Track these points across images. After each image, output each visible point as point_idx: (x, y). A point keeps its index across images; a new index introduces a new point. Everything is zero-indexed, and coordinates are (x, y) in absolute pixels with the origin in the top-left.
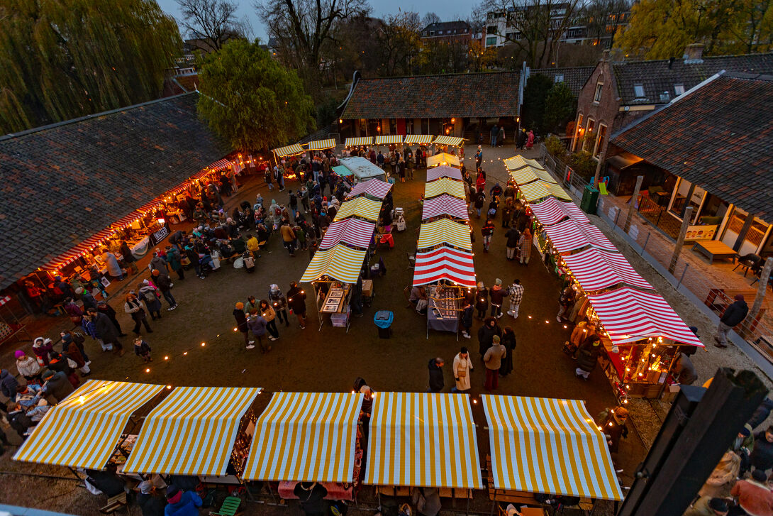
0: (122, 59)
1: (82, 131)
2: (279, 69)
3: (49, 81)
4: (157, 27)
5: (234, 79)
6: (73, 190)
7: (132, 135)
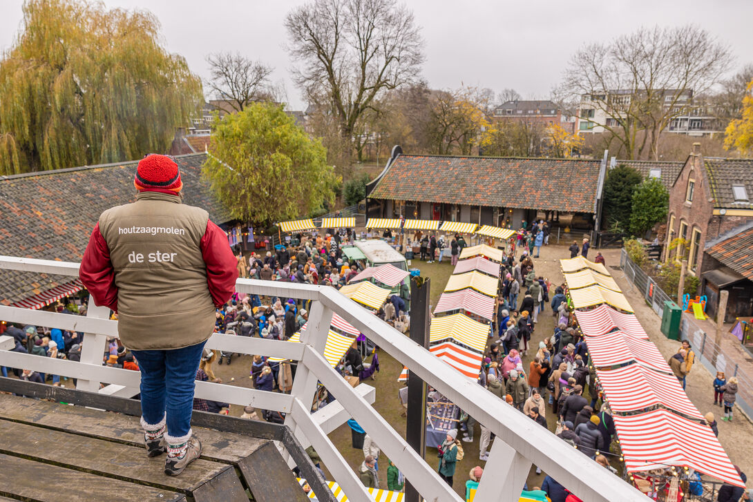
0: (135, 114)
1: (74, 181)
2: (301, 135)
3: (54, 130)
4: (181, 86)
5: (249, 141)
6: (49, 238)
7: (124, 190)
